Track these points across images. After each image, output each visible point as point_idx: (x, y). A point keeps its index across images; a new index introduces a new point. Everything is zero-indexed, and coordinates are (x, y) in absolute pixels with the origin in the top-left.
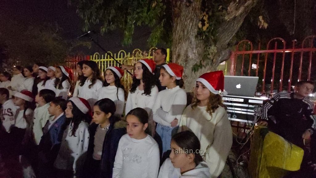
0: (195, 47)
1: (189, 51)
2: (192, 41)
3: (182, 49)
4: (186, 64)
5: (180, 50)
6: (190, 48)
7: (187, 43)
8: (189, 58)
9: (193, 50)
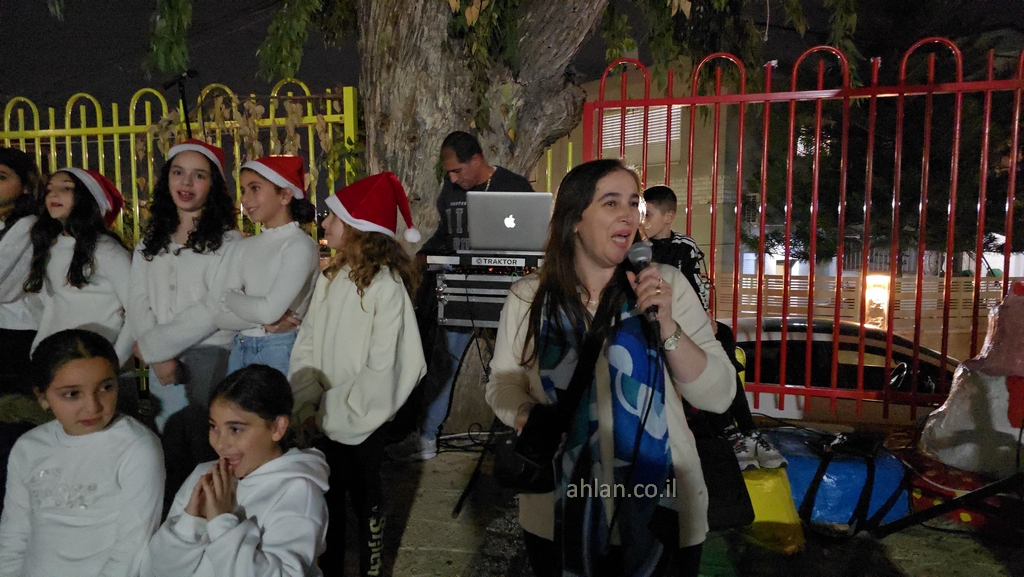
0: (442, 85)
1: (421, 100)
2: (430, 62)
3: (396, 92)
4: (414, 150)
5: (389, 93)
6: (426, 87)
7: (411, 69)
8: (422, 128)
9: (435, 99)
